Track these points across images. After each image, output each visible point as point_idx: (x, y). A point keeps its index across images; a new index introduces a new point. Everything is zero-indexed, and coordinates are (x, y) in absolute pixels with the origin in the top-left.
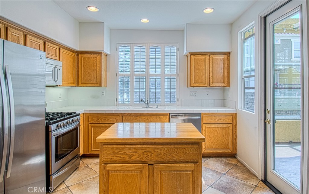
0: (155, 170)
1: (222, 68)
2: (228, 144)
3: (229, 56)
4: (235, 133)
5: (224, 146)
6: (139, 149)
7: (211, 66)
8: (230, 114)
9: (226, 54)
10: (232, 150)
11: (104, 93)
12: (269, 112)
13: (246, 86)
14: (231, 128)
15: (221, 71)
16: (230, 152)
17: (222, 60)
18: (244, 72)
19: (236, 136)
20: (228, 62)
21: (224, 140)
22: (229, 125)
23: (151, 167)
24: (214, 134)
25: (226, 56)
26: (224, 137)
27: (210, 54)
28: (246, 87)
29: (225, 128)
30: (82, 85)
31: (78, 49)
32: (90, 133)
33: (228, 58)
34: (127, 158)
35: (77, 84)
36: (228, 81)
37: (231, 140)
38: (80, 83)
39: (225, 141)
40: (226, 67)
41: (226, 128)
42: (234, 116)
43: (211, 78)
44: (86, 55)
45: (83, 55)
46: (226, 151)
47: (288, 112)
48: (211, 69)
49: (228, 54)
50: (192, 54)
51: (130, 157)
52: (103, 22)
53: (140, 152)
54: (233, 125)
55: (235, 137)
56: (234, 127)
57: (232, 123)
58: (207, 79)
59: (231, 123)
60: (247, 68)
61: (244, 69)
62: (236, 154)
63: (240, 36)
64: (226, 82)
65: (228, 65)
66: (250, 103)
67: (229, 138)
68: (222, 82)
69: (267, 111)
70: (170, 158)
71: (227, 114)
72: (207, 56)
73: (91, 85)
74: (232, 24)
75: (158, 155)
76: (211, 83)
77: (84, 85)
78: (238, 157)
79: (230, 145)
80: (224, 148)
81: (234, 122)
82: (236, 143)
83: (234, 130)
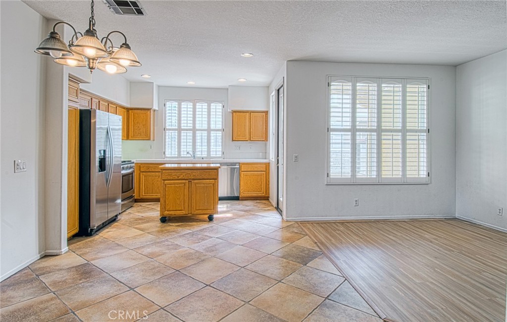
0: (193, 184)
1: (261, 125)
2: (262, 189)
3: (267, 114)
5: (258, 190)
6: (183, 172)
7: (251, 123)
9: (264, 112)
10: (265, 194)
11: (152, 147)
14: (265, 176)
15: (260, 127)
17: (261, 118)
19: (269, 182)
20: (266, 120)
21: (258, 186)
22: (263, 172)
23: (190, 182)
24: (250, 180)
25: (264, 114)
26: (258, 182)
27: (251, 112)
30: (132, 138)
31: (128, 106)
32: (141, 180)
33: (266, 116)
34: (176, 177)
35: (128, 138)
37: (264, 185)
38: (130, 137)
40: (264, 124)
41: (260, 176)
42: (268, 166)
43: (251, 133)
44: (136, 111)
45: (133, 111)
46: (260, 195)
48: (251, 125)
50: (235, 112)
51: (178, 177)
52: (152, 81)
53: (184, 174)
56: (267, 174)
57: (265, 171)
58: (247, 133)
62: (269, 197)
63: (272, 99)
64: (265, 137)
65: (266, 122)
67: (263, 183)
68: (261, 136)
70: (201, 177)
72: (248, 114)
73: (140, 138)
74: (268, 87)
75: (194, 176)
76: (251, 138)
77: (134, 138)
78: (270, 199)
79: (264, 190)
80: (259, 192)
81: (268, 170)
82: (269, 188)
83: (267, 177)
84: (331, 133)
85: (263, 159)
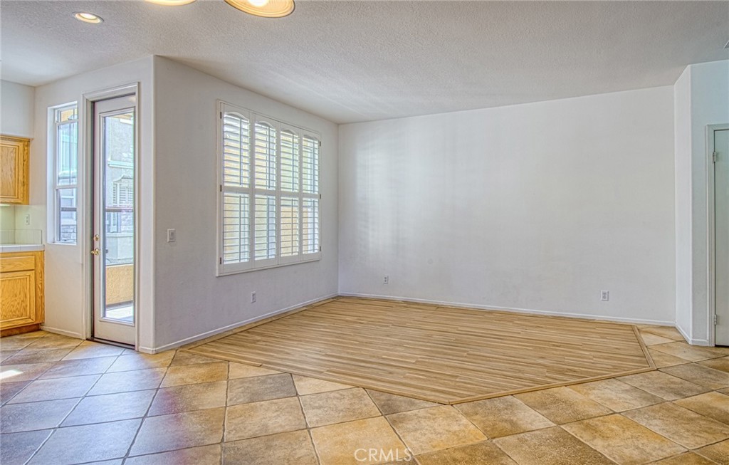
1: (13, 168)
2: (25, 309)
3: (28, 146)
4: (40, 286)
5: (17, 312)
8: (31, 253)
9: (21, 141)
10: (33, 317)
12: (97, 239)
13: (62, 206)
14: (33, 279)
15: (9, 173)
16: (30, 321)
17: (11, 152)
18: (59, 178)
19: (42, 291)
20: (26, 158)
21: (16, 303)
22: (29, 273)
25: (21, 145)
26: (16, 296)
28: (63, 208)
29: (20, 279)
33: (26, 148)
36: (25, 192)
37: (31, 300)
39: (18, 304)
40: (21, 166)
41: (22, 280)
42: (39, 257)
46: (21, 322)
49: (27, 142)
54: (35, 274)
55: (39, 294)
56: (39, 276)
57: (34, 268)
59: (32, 270)
60: (64, 172)
61: (60, 174)
62: (42, 324)
63: (52, 117)
64: (22, 195)
65: (25, 163)
67: (28, 296)
68: (12, 193)
69: (95, 238)
71: (24, 254)
74: (34, 87)
78: (45, 328)
79: (31, 310)
80: (18, 316)
81: (39, 268)
82: (43, 304)
83: (39, 282)
84: (226, 194)
85: (9, 243)
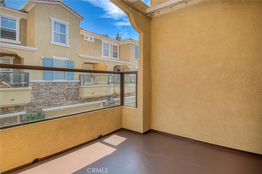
47: (99, 98)
66: (68, 93)
